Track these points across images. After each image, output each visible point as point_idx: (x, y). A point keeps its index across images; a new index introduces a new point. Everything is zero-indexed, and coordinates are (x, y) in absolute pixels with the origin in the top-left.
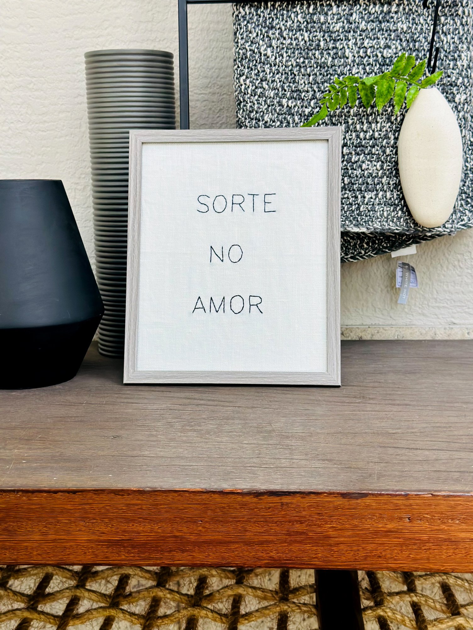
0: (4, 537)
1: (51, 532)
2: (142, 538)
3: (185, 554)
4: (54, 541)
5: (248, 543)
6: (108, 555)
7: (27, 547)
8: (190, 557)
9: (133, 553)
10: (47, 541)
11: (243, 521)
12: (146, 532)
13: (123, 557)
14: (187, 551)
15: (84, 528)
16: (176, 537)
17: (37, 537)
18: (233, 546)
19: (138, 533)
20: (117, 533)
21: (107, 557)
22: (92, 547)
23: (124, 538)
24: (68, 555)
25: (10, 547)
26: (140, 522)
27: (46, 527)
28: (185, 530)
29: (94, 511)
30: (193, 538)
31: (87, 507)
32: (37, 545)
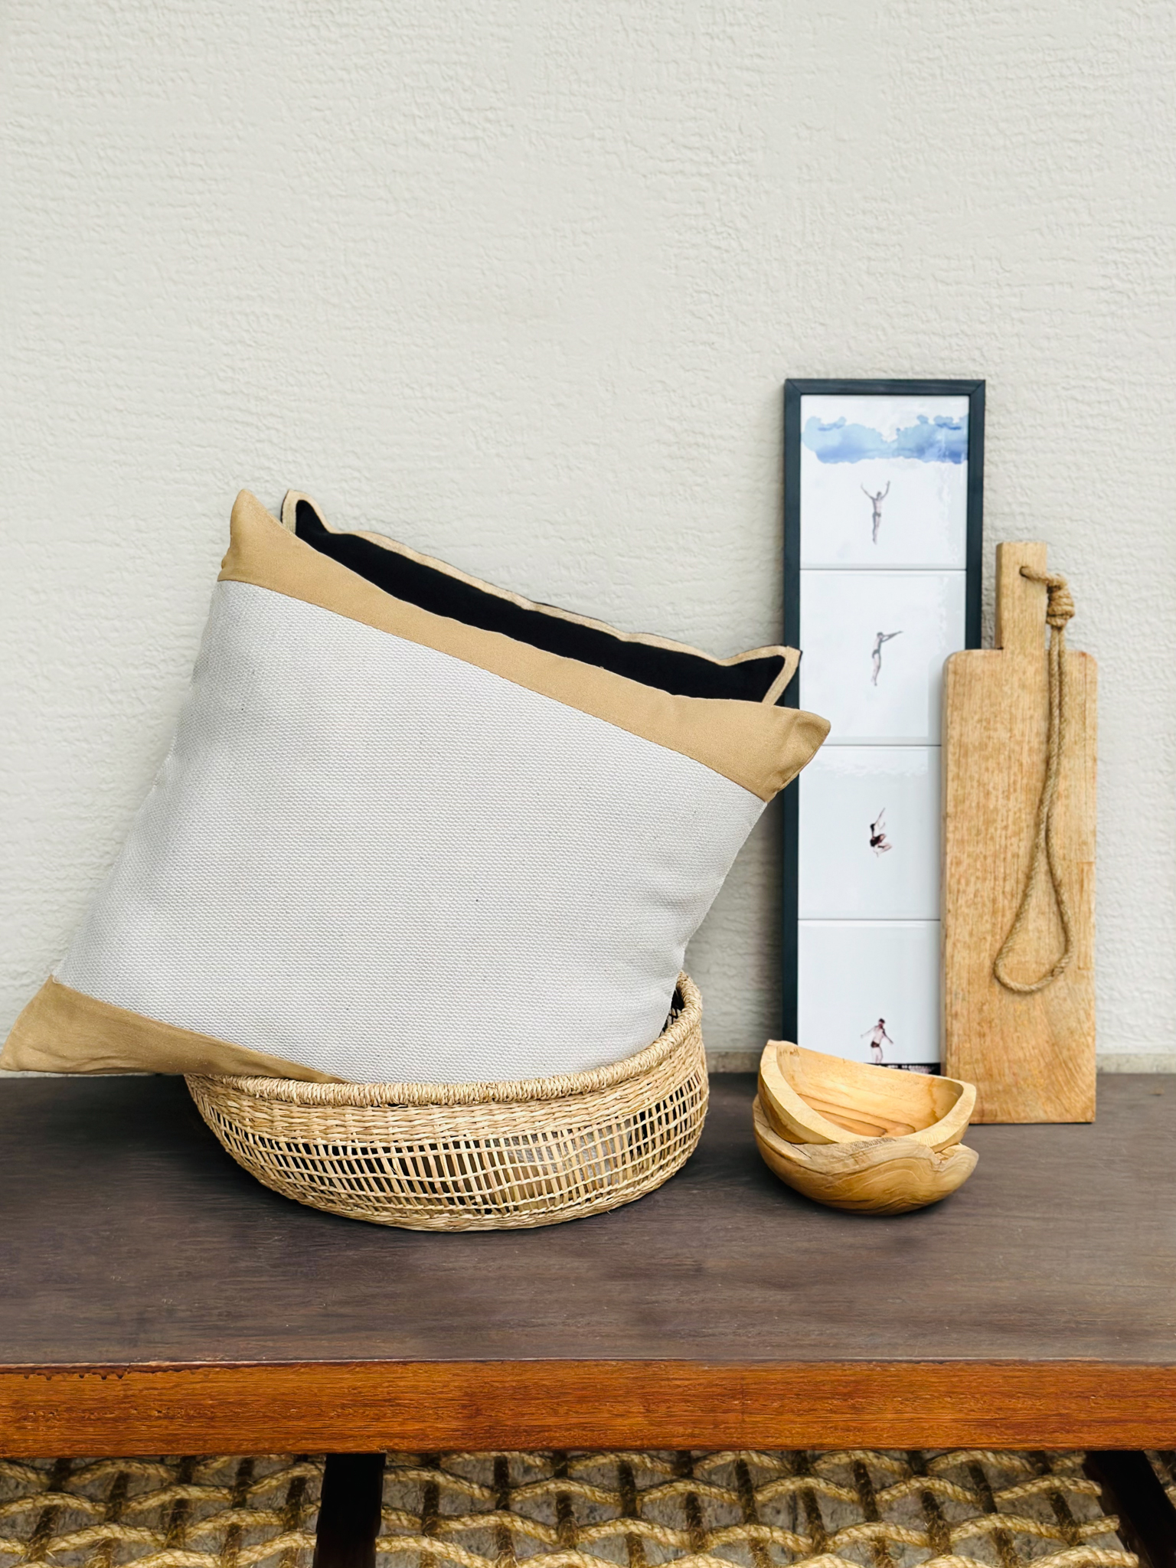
0: (849, 1416)
1: (908, 1409)
2: (1020, 1418)
3: (1070, 1436)
4: (911, 1420)
5: (1150, 1421)
6: (975, 1436)
7: (875, 1429)
8: (1076, 1440)
9: (1006, 1435)
10: (902, 1420)
11: (1145, 1396)
12: (1025, 1409)
13: (994, 1440)
14: (1074, 1431)
15: (949, 1406)
16: (1060, 1415)
17: (889, 1416)
18: (1130, 1425)
19: (1014, 1410)
20: (989, 1411)
21: (972, 1440)
22: (957, 1428)
23: (997, 1416)
24: (927, 1437)
25: (855, 1428)
26: (1019, 1397)
27: (902, 1403)
28: (1074, 1407)
29: (963, 1385)
30: (1083, 1416)
31: (955, 1379)
32: (889, 1425)
